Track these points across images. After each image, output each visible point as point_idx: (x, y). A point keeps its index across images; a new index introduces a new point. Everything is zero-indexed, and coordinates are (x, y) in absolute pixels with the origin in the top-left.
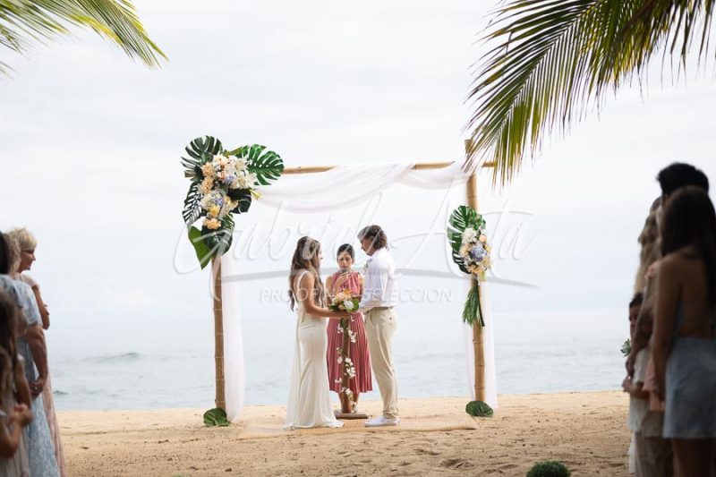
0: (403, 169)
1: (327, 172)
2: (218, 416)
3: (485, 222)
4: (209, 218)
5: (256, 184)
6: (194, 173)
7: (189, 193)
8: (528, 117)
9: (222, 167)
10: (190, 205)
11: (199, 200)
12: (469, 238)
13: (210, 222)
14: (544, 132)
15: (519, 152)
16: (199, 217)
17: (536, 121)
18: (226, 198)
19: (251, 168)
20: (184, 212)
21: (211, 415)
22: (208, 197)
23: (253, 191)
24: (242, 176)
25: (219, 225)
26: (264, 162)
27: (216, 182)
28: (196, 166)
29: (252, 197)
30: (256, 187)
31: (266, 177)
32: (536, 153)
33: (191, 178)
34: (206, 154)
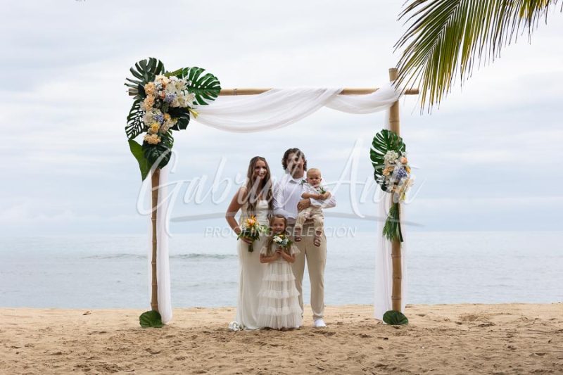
0: (332, 94)
1: (262, 94)
2: (153, 319)
3: (405, 145)
4: (150, 134)
5: (195, 103)
6: (137, 92)
7: (132, 110)
8: (460, 38)
9: (164, 86)
10: (133, 121)
11: (141, 116)
12: (391, 159)
13: (151, 137)
14: (474, 54)
15: (449, 71)
16: (141, 132)
17: (468, 42)
18: (168, 117)
19: (190, 88)
20: (126, 128)
21: (146, 317)
22: (149, 114)
23: (192, 110)
24: (181, 95)
25: (159, 140)
26: (202, 84)
27: (158, 100)
28: (139, 85)
29: (191, 115)
30: (195, 106)
31: (204, 97)
32: (466, 74)
33: (134, 96)
34: (149, 74)
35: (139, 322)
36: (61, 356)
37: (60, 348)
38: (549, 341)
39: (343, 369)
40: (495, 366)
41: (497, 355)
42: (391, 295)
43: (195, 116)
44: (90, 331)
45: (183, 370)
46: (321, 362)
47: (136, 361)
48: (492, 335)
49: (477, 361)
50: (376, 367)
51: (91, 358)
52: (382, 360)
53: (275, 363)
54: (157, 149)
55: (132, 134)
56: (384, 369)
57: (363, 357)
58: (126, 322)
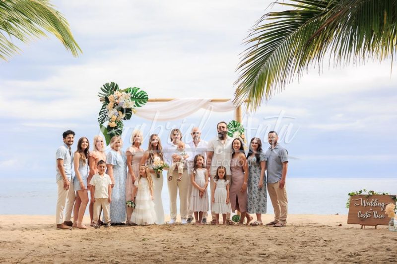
0: (206, 102)
1: (169, 102)
3: (244, 129)
4: (111, 122)
5: (134, 106)
6: (105, 100)
7: (102, 108)
9: (119, 97)
10: (102, 115)
11: (107, 113)
12: (236, 136)
13: (111, 124)
14: (272, 88)
16: (107, 121)
17: (269, 82)
18: (120, 113)
19: (132, 98)
20: (99, 118)
22: (111, 111)
23: (133, 110)
24: (128, 102)
25: (116, 125)
26: (138, 96)
27: (115, 105)
28: (106, 96)
29: (133, 112)
30: (134, 108)
31: (140, 103)
33: (103, 102)
34: (110, 90)
43: (135, 113)
54: (115, 130)
55: (102, 122)
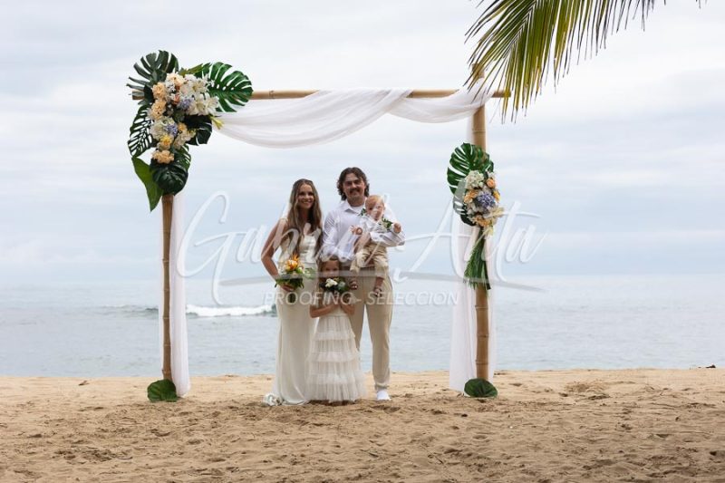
0: (397, 97)
2: (165, 390)
3: (492, 164)
4: (160, 150)
5: (218, 110)
6: (143, 95)
7: (136, 119)
9: (177, 88)
10: (138, 133)
11: (149, 127)
12: (475, 182)
13: (161, 154)
14: (571, 44)
15: (539, 66)
16: (149, 148)
17: (562, 28)
18: (183, 127)
19: (212, 90)
20: (129, 142)
21: (156, 388)
22: (159, 123)
23: (215, 119)
24: (201, 100)
25: (172, 158)
26: (228, 85)
27: (170, 106)
28: (146, 86)
29: (213, 126)
30: (218, 114)
31: (231, 102)
32: (561, 70)
33: (139, 101)
34: (159, 72)
35: (147, 394)
36: (40, 439)
37: (41, 429)
38: (677, 419)
39: (403, 456)
40: (601, 451)
41: (606, 436)
42: (475, 358)
44: (83, 407)
45: (196, 457)
46: (376, 446)
47: (135, 445)
48: (604, 410)
49: (577, 445)
50: (445, 453)
51: (79, 442)
52: (456, 444)
53: (316, 448)
54: (170, 169)
55: (137, 150)
56: (457, 455)
57: (431, 439)
58: (131, 395)
